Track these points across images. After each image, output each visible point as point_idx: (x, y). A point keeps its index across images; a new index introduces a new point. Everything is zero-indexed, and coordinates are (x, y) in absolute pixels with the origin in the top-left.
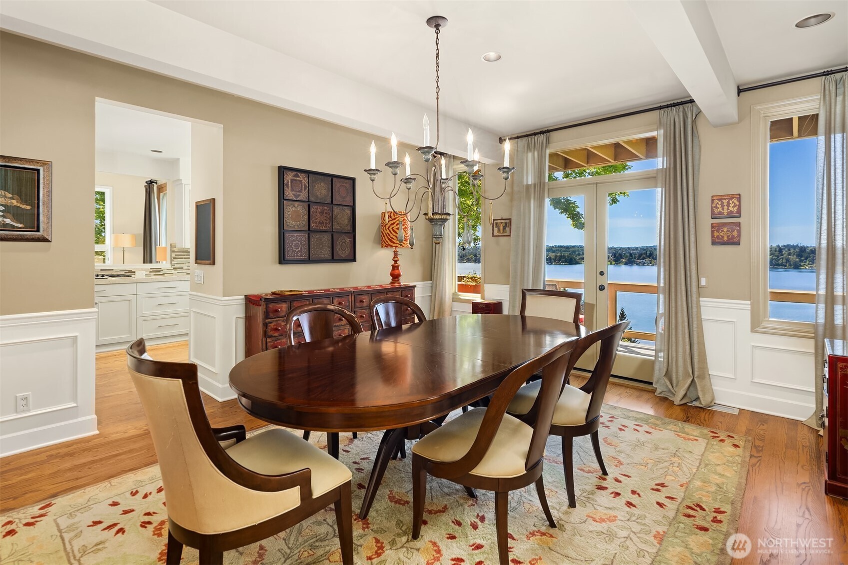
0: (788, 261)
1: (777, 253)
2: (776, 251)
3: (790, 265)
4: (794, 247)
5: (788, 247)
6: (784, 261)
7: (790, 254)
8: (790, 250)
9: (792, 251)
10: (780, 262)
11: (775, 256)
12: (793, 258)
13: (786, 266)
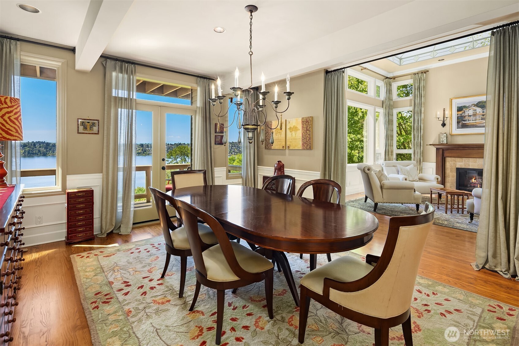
0: (40, 151)
1: (32, 146)
2: (32, 145)
3: (41, 154)
4: (44, 143)
5: (39, 143)
6: (37, 151)
7: (40, 147)
8: (40, 145)
9: (41, 145)
10: (34, 152)
11: (31, 148)
12: (43, 149)
13: (38, 154)
